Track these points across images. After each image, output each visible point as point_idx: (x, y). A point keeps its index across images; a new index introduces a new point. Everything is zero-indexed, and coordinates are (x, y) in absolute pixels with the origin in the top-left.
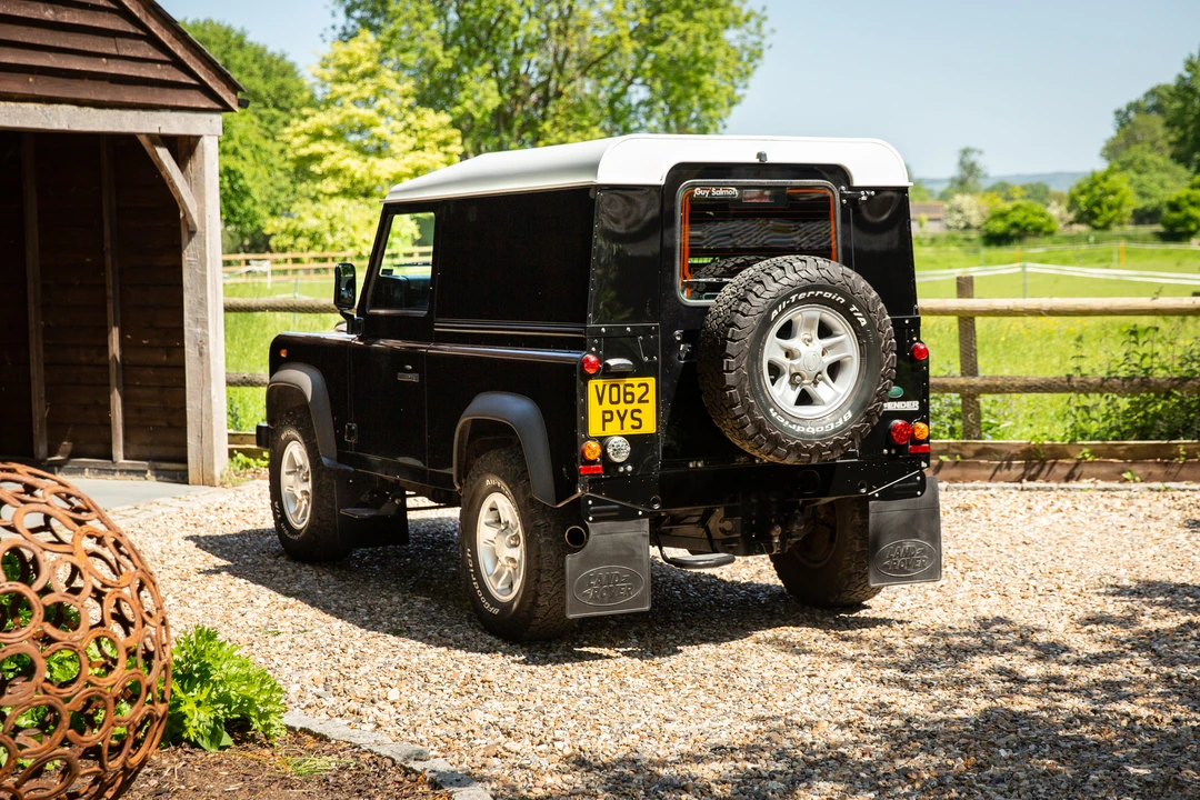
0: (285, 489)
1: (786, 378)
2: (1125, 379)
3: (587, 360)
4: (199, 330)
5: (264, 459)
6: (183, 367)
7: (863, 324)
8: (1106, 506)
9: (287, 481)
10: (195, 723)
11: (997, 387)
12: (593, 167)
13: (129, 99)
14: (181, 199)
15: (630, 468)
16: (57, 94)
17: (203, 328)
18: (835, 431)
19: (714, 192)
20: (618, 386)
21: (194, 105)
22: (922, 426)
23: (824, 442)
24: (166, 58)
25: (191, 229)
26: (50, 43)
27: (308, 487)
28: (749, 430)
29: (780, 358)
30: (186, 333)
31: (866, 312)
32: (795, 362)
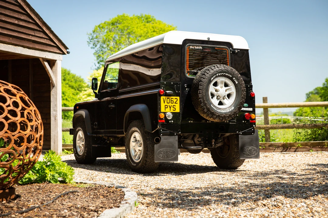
0: (77, 145)
1: (216, 97)
2: (309, 125)
3: (161, 91)
4: (55, 113)
5: (72, 151)
6: (50, 124)
7: (237, 83)
8: (305, 156)
9: (78, 142)
10: (49, 175)
11: (274, 127)
12: (162, 39)
13: (37, 47)
14: (51, 77)
15: (172, 121)
16: (18, 43)
17: (56, 112)
18: (229, 112)
19: (196, 48)
20: (169, 98)
21: (55, 51)
22: (253, 115)
23: (226, 115)
24: (48, 38)
25: (53, 85)
26: (16, 30)
27: (83, 143)
28: (205, 110)
29: (214, 92)
30: (51, 114)
31: (238, 80)
32: (218, 93)
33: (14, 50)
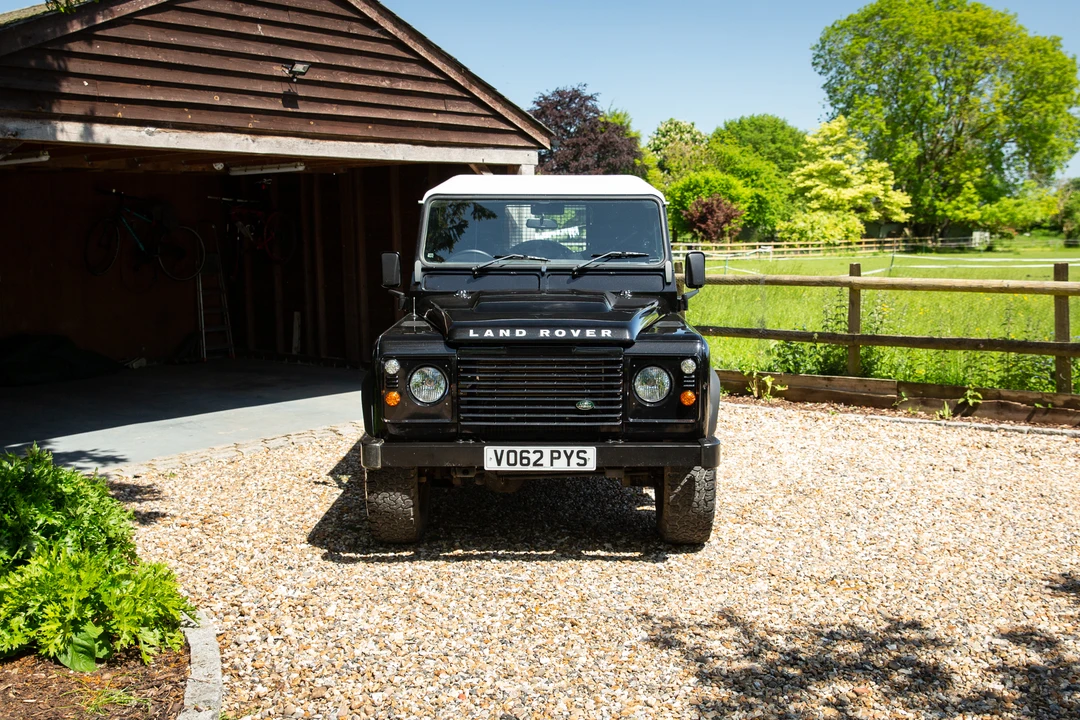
13: (455, 139)
16: (391, 137)
21: (514, 145)
24: (488, 113)
26: (386, 103)
33: (383, 154)
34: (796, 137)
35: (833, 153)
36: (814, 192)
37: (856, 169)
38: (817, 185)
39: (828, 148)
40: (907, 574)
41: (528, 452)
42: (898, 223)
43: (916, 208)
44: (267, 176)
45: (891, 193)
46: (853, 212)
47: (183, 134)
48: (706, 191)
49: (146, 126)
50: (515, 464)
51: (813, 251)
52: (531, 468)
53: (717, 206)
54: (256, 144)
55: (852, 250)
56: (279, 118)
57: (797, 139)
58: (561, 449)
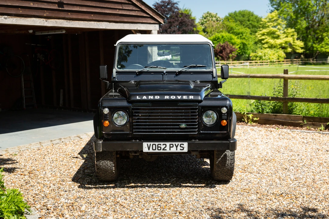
13: (126, 20)
21: (149, 22)
24: (139, 10)
33: (98, 26)
34: (258, 19)
35: (272, 25)
36: (265, 41)
37: (282, 32)
38: (266, 38)
39: (271, 23)
40: (311, 192)
41: (161, 145)
42: (298, 53)
43: (306, 47)
44: (50, 35)
45: (296, 41)
46: (281, 49)
47: (18, 18)
48: (222, 41)
49: (4, 15)
50: (155, 149)
51: (265, 65)
52: (162, 151)
53: (227, 47)
54: (47, 22)
55: (281, 64)
56: (56, 12)
57: (258, 20)
58: (174, 143)
